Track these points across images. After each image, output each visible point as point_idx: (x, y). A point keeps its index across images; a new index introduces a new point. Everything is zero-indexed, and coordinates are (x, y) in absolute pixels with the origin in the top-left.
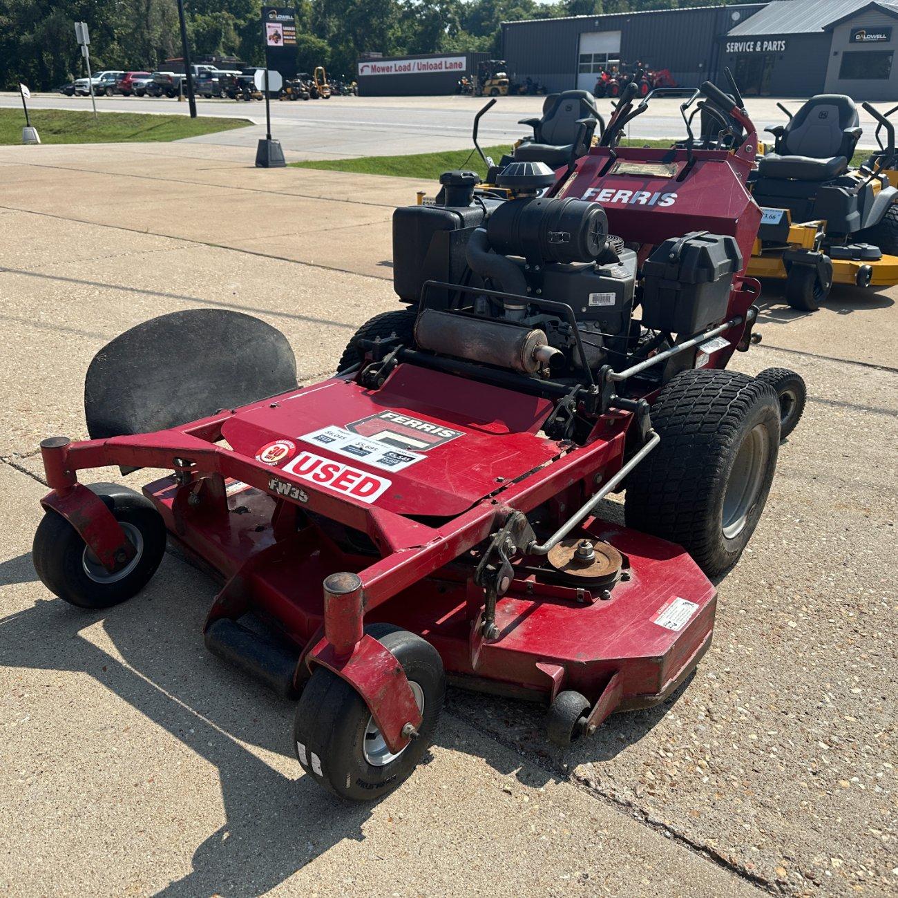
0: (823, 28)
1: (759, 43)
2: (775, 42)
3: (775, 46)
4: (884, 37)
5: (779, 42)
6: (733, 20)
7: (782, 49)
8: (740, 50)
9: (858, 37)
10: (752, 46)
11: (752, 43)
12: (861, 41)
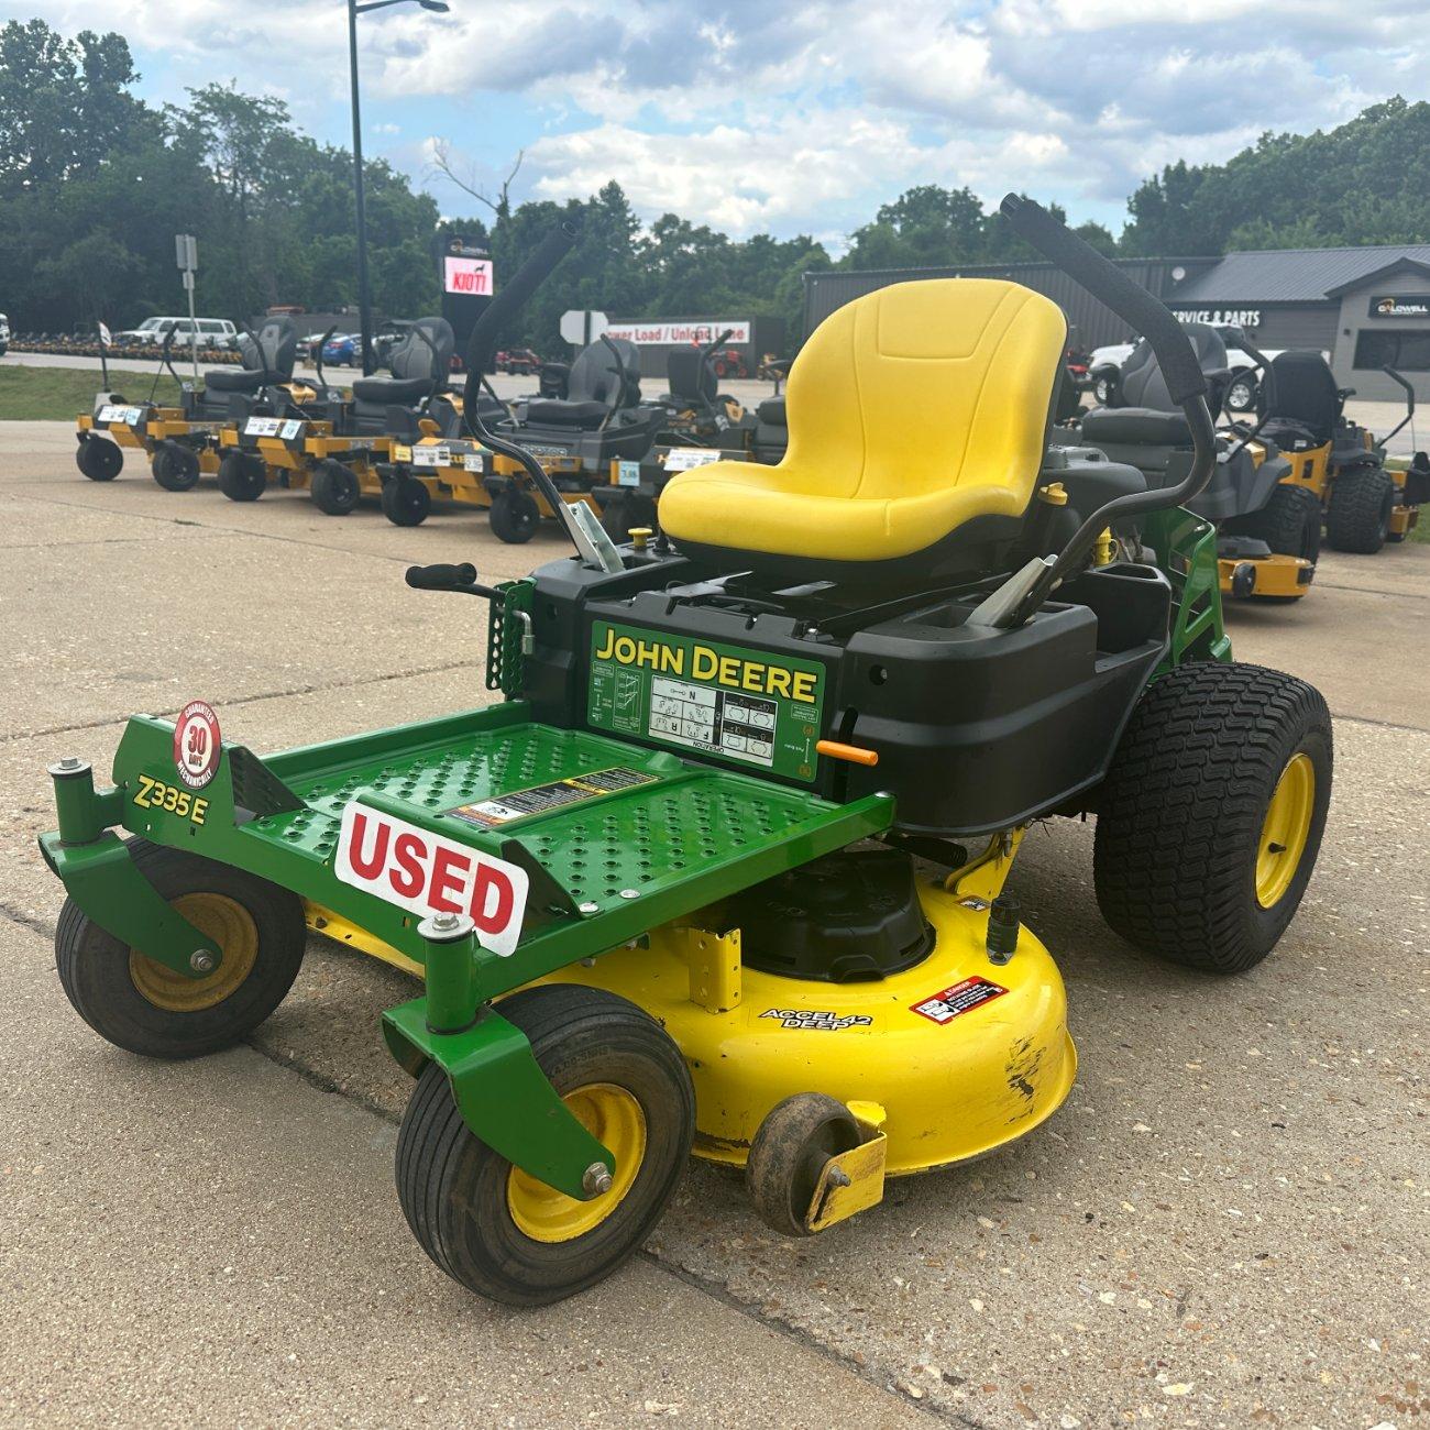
0: (1326, 294)
1: (1217, 314)
2: (1243, 313)
3: (1243, 319)
4: (1424, 309)
5: (1250, 313)
6: (1175, 280)
7: (1256, 324)
8: (1188, 321)
9: (1382, 309)
10: (1206, 318)
11: (1207, 313)
12: (1387, 316)
